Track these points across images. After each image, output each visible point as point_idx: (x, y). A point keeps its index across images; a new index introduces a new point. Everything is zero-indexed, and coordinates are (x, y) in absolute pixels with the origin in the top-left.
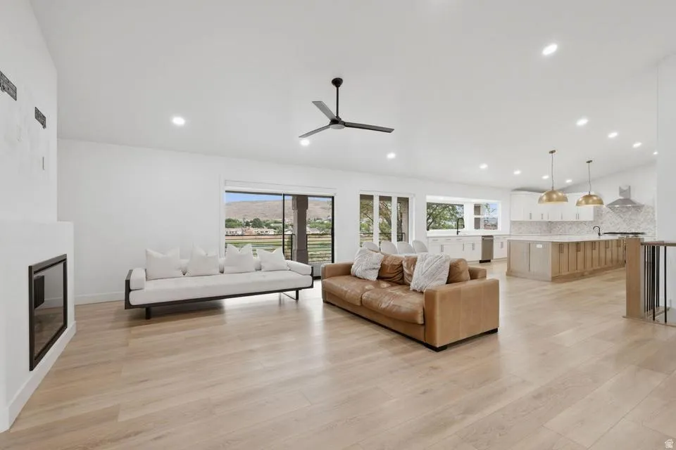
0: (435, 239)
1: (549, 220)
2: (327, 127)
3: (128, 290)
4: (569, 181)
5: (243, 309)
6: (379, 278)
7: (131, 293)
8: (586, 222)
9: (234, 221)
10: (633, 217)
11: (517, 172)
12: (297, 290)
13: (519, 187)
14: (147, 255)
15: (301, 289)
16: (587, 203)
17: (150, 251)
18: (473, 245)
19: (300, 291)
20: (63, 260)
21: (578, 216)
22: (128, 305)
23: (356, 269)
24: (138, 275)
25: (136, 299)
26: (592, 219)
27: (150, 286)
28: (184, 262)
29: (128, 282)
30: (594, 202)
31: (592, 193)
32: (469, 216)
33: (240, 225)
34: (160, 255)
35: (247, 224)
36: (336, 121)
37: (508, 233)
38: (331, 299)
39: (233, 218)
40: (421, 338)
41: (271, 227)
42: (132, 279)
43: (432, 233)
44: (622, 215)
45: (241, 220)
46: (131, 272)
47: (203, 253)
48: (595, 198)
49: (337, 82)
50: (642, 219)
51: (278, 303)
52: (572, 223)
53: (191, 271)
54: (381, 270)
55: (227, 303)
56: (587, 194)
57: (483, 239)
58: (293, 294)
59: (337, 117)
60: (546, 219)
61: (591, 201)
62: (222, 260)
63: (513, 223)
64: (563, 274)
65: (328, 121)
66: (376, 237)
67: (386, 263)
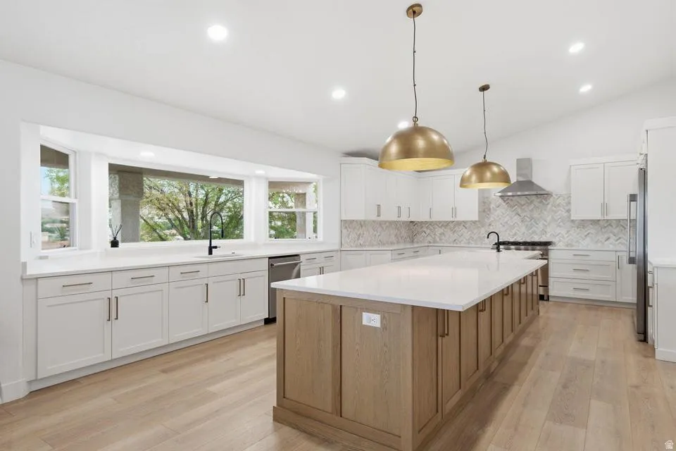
1: (410, 220)
8: (465, 222)
10: (536, 215)
11: (339, 95)
16: (481, 180)
18: (242, 283)
26: (476, 218)
30: (494, 179)
37: (337, 247)
44: (519, 211)
48: (495, 169)
50: (549, 219)
52: (445, 224)
57: (271, 266)
61: (488, 175)
63: (347, 224)
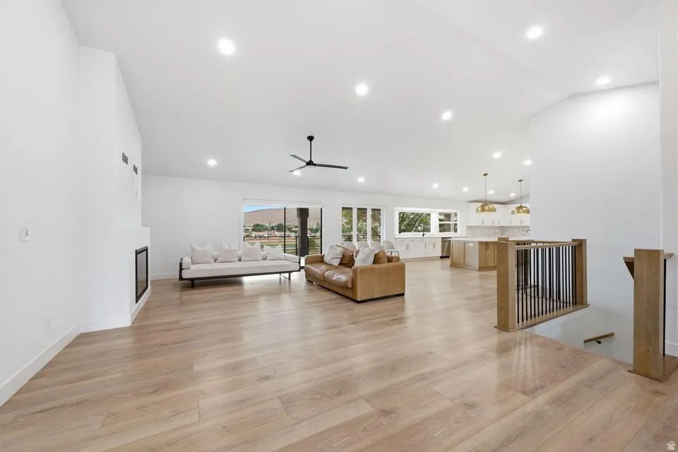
0: (402, 240)
1: (500, 225)
2: (304, 167)
3: (181, 269)
4: (513, 195)
5: (252, 284)
6: (340, 264)
7: (183, 271)
9: (261, 226)
11: (465, 189)
12: (290, 272)
13: (472, 199)
14: (193, 249)
15: (292, 272)
16: (518, 212)
17: (195, 246)
18: (434, 244)
19: (291, 274)
20: (146, 250)
21: (522, 222)
22: (181, 278)
23: (327, 259)
24: (187, 260)
25: (186, 275)
27: (193, 267)
28: (215, 254)
29: (181, 264)
30: (524, 212)
31: (523, 205)
32: (434, 222)
33: (266, 229)
34: (200, 248)
35: (273, 228)
36: (310, 163)
37: (465, 236)
38: (311, 279)
39: (261, 223)
40: (351, 296)
41: (293, 231)
42: (183, 262)
43: (404, 235)
45: (267, 225)
46: (182, 259)
47: (228, 248)
48: (524, 209)
49: (311, 138)
51: (278, 280)
52: (518, 228)
53: (219, 259)
54: (342, 259)
55: (245, 279)
56: (519, 205)
57: (442, 241)
58: (287, 275)
59: (311, 160)
60: (496, 224)
61: (521, 211)
62: (240, 253)
63: (469, 228)
64: (489, 265)
65: (305, 164)
66: (369, 240)
67: (346, 254)
